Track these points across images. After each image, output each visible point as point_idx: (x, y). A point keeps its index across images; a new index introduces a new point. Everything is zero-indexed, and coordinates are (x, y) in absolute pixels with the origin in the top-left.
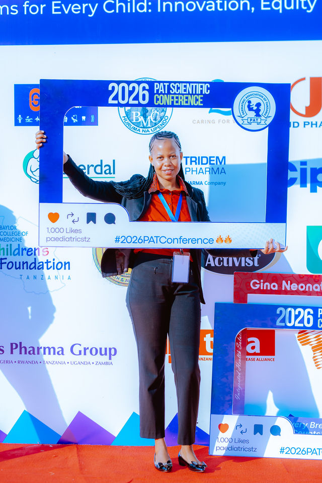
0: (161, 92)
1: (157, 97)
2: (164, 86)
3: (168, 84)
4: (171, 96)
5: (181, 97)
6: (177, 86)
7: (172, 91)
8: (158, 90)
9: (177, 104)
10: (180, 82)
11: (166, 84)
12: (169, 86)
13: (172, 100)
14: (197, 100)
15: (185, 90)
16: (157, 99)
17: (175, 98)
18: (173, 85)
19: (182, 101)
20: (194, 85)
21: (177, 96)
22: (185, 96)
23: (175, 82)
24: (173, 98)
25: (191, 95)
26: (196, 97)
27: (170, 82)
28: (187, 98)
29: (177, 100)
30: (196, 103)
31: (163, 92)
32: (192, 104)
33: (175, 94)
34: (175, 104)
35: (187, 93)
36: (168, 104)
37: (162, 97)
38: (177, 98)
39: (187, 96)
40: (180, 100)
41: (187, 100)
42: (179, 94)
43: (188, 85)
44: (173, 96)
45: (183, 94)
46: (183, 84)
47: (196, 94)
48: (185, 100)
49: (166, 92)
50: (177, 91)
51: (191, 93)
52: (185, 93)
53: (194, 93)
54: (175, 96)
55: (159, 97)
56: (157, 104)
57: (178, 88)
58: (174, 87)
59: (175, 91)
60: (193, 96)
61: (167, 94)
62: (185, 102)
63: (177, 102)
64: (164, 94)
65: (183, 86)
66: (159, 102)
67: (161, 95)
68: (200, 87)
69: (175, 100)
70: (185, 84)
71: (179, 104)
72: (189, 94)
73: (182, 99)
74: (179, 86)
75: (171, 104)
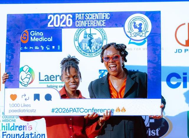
0: (80, 19)
1: (77, 22)
2: (82, 15)
3: (84, 14)
4: (86, 21)
5: (92, 22)
6: (90, 15)
7: (87, 18)
8: (78, 18)
9: (90, 26)
10: (91, 13)
11: (83, 14)
12: (84, 15)
13: (86, 24)
14: (102, 23)
15: (94, 18)
16: (78, 23)
17: (88, 22)
18: (87, 15)
19: (93, 24)
20: (100, 14)
21: (90, 21)
22: (94, 21)
23: (88, 13)
24: (87, 22)
25: (98, 20)
26: (101, 21)
27: (85, 13)
28: (96, 22)
29: (90, 23)
30: (101, 25)
31: (81, 19)
32: (99, 26)
33: (88, 20)
34: (88, 26)
35: (96, 19)
36: (84, 26)
37: (80, 22)
38: (90, 22)
39: (96, 21)
40: (91, 23)
41: (95, 23)
42: (91, 20)
43: (96, 14)
44: (87, 21)
45: (93, 20)
46: (93, 14)
47: (101, 19)
48: (94, 23)
49: (83, 19)
50: (90, 18)
51: (98, 19)
52: (95, 19)
53: (100, 19)
54: (88, 21)
55: (79, 22)
56: (77, 26)
57: (90, 16)
58: (88, 16)
59: (88, 18)
60: (99, 21)
61: (83, 20)
62: (94, 24)
63: (90, 25)
64: (81, 20)
65: (93, 15)
66: (79, 25)
67: (79, 21)
68: (103, 15)
69: (88, 23)
70: (95, 14)
71: (91, 26)
72: (97, 19)
73: (93, 23)
74: (91, 15)
75: (86, 26)
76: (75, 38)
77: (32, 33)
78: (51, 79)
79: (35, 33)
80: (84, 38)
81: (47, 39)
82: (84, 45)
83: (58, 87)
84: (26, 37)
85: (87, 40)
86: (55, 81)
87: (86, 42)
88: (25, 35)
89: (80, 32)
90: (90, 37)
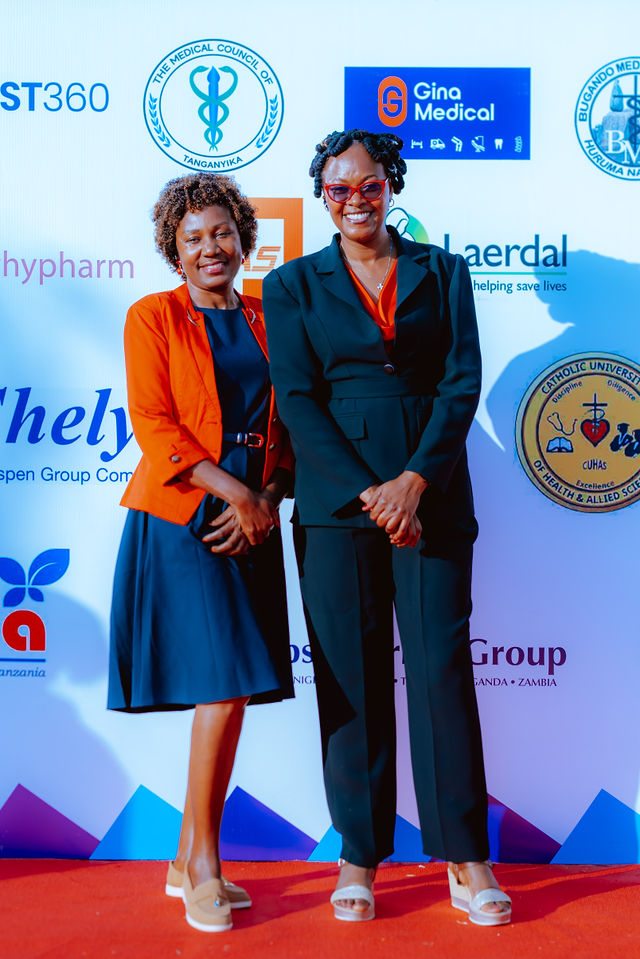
76: (579, 112)
77: (421, 90)
78: (490, 258)
79: (430, 90)
80: (609, 110)
81: (476, 114)
82: (611, 137)
83: (515, 288)
84: (399, 102)
85: (624, 117)
86: (502, 268)
87: (621, 124)
88: (393, 95)
89: (598, 89)
90: (635, 108)
